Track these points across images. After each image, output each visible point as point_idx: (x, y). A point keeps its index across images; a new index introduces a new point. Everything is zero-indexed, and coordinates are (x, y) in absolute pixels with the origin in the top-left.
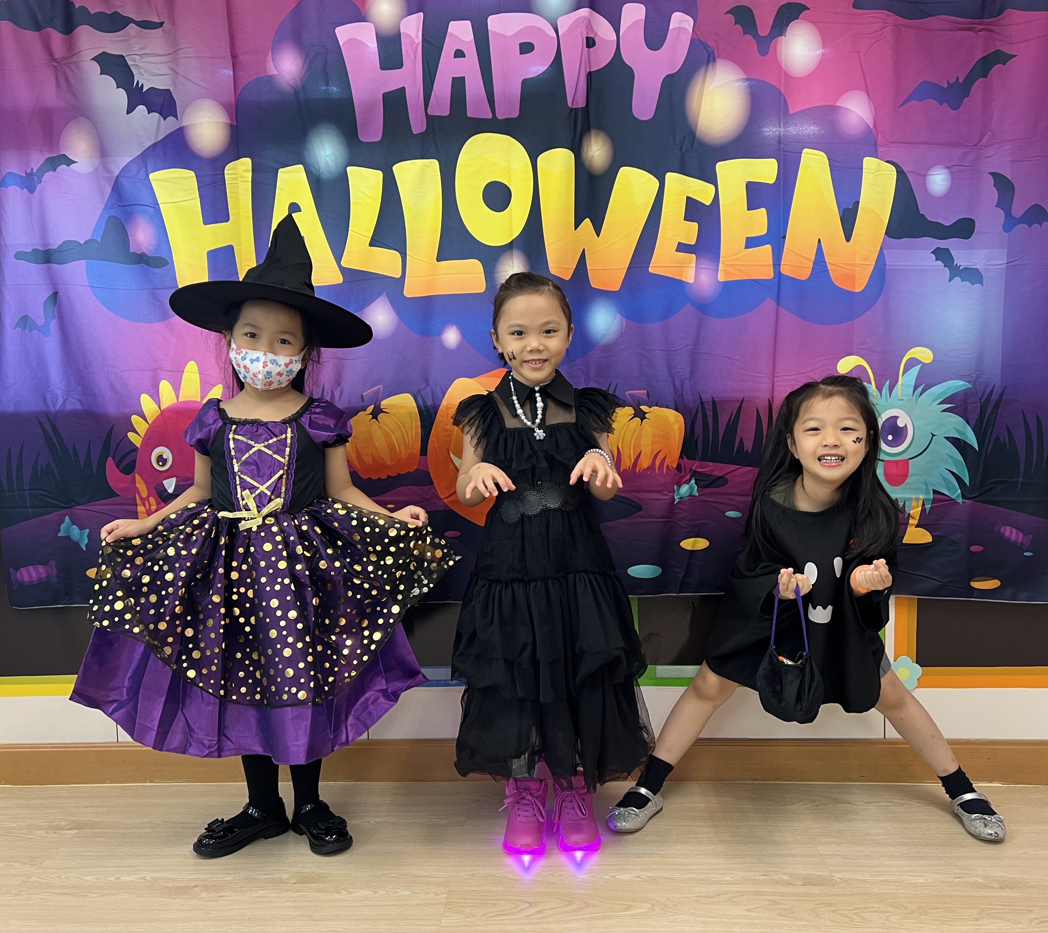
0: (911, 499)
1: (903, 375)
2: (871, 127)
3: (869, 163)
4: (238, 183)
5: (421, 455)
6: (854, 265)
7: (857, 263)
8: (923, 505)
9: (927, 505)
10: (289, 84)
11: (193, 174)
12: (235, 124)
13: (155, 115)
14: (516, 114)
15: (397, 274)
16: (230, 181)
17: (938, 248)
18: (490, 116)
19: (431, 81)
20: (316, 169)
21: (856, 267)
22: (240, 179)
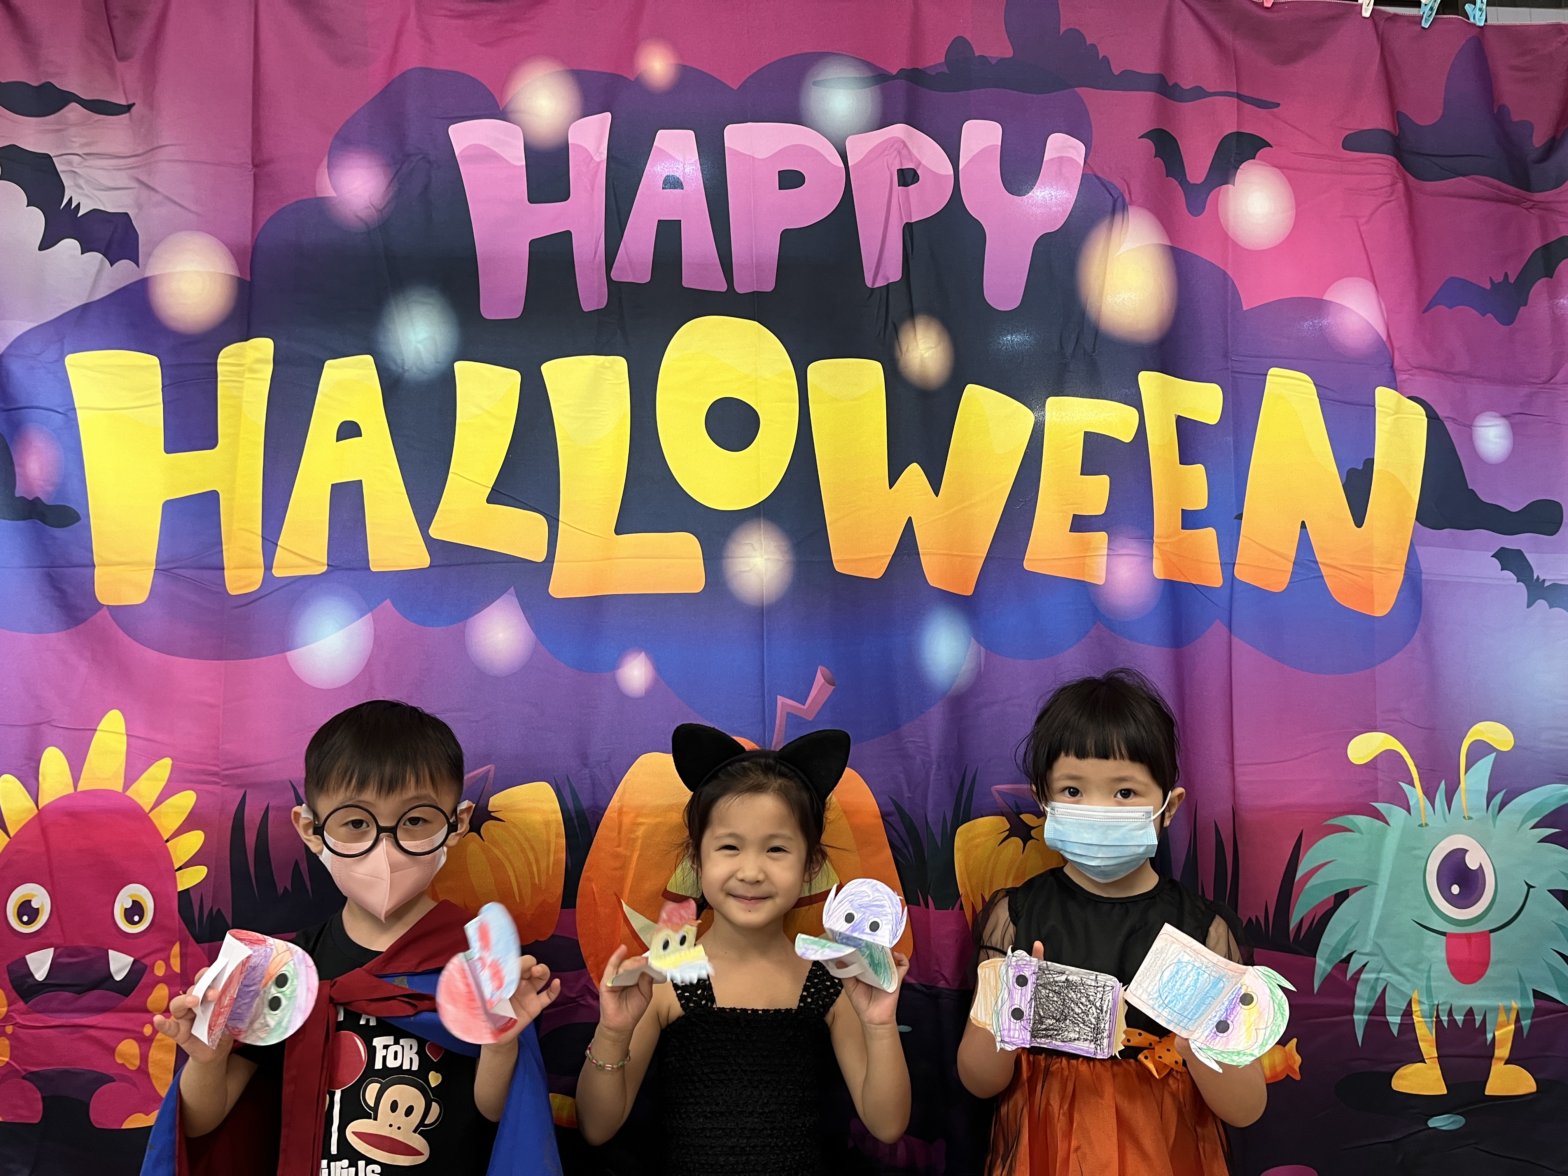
0: (1496, 1009)
1: (1466, 772)
2: (1384, 337)
3: (1384, 397)
4: (242, 382)
5: (562, 908)
6: (1371, 569)
7: (1375, 566)
8: (1518, 1020)
9: (1524, 1020)
10: (357, 216)
11: (155, 360)
12: (248, 278)
13: (96, 257)
14: (769, 286)
15: (540, 556)
16: (226, 376)
17: (1502, 548)
18: (724, 288)
19: (620, 223)
20: (396, 364)
21: (1374, 573)
22: (247, 375)
